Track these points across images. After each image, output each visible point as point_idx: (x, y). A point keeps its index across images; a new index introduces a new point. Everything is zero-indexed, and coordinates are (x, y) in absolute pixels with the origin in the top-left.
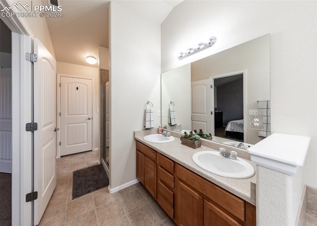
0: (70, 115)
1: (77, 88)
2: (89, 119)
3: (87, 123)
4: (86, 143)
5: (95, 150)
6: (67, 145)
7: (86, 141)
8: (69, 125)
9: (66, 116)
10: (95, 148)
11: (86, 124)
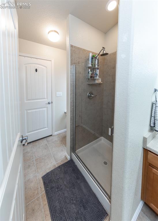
0: (30, 100)
1: (36, 70)
2: (49, 103)
3: (47, 107)
4: (47, 128)
5: (55, 134)
6: (27, 133)
7: (46, 127)
8: (29, 111)
9: (26, 101)
10: (55, 132)
11: (45, 109)
